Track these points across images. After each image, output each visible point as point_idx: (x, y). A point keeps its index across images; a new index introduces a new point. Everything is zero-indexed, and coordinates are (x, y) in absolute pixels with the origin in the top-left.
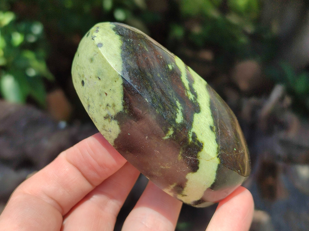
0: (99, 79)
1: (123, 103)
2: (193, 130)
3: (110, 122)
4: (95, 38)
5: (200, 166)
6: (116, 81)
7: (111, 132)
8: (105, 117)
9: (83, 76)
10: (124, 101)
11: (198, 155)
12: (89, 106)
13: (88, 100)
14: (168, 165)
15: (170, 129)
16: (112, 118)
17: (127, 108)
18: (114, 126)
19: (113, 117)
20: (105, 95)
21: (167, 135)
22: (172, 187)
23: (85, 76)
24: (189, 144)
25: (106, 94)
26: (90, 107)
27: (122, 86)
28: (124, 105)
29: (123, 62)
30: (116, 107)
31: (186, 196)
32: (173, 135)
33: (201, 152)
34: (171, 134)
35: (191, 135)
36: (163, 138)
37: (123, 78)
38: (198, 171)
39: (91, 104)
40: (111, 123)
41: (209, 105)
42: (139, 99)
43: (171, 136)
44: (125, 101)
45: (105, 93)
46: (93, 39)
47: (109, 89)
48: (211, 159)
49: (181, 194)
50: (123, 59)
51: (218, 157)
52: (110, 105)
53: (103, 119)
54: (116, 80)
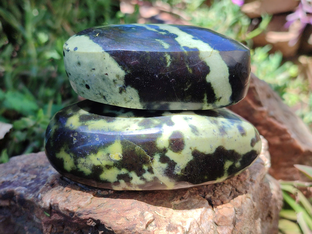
0: (94, 69)
1: (122, 68)
2: (182, 46)
3: (125, 92)
4: (69, 49)
5: (208, 64)
6: (105, 59)
7: (132, 99)
8: (120, 92)
9: (84, 81)
10: (121, 67)
11: (200, 58)
12: (104, 97)
13: (100, 94)
14: (188, 84)
15: (165, 56)
16: (124, 87)
17: (127, 69)
18: (130, 92)
19: (125, 85)
20: (106, 76)
21: (168, 61)
22: (205, 99)
23: (85, 80)
24: (187, 55)
25: (107, 74)
26: (106, 97)
27: (111, 58)
28: (123, 68)
29: (99, 44)
30: (120, 76)
31: (221, 98)
32: (171, 58)
33: (200, 54)
34: (170, 59)
35: (183, 49)
36: (167, 67)
37: (107, 52)
38: (211, 69)
39: (104, 94)
40: (127, 92)
41: (181, 31)
42: (129, 54)
43: (171, 60)
44: (122, 65)
45: (105, 74)
46: (68, 51)
47: (106, 68)
48: (211, 53)
49: (217, 100)
50: (97, 43)
51: (214, 49)
52: (116, 79)
53: (120, 95)
54: (104, 57)
